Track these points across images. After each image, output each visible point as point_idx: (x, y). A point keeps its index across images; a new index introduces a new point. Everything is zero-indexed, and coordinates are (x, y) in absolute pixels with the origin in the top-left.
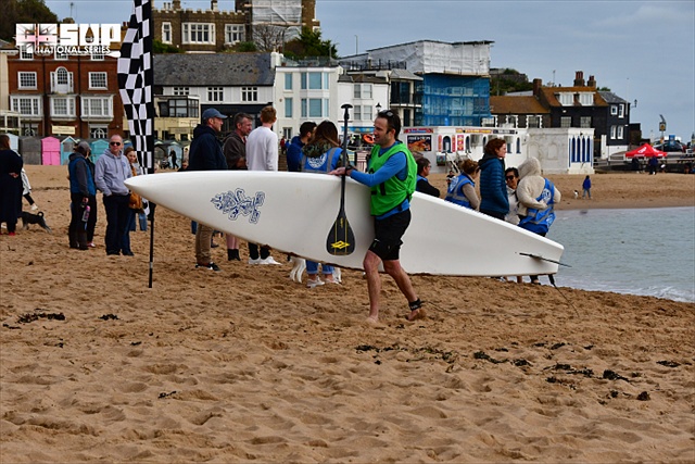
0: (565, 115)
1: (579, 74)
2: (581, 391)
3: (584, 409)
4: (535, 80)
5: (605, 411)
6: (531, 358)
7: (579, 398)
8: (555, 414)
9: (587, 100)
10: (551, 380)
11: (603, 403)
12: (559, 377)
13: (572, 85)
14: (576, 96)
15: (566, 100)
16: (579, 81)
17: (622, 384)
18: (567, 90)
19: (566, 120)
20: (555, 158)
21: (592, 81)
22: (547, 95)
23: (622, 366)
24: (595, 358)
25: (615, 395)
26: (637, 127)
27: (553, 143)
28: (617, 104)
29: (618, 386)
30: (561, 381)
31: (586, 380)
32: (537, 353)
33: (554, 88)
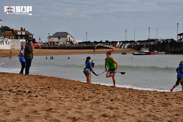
0: (19, 36)
1: (22, 28)
2: (23, 96)
3: (24, 100)
4: (12, 29)
5: (28, 100)
6: (12, 89)
7: (23, 97)
8: (18, 101)
9: (24, 33)
10: (17, 94)
11: (28, 98)
12: (18, 93)
13: (20, 30)
14: (21, 33)
15: (19, 33)
16: (22, 29)
17: (32, 94)
18: (19, 31)
19: (19, 38)
20: (17, 46)
21: (24, 29)
22: (15, 32)
23: (32, 90)
24: (26, 89)
25: (30, 96)
26: (34, 39)
27: (17, 43)
28: (30, 34)
29: (31, 94)
30: (19, 94)
31: (24, 93)
32: (13, 88)
33: (16, 31)
